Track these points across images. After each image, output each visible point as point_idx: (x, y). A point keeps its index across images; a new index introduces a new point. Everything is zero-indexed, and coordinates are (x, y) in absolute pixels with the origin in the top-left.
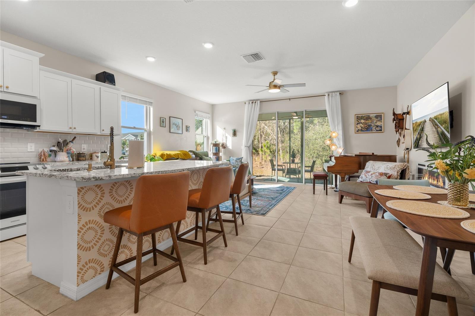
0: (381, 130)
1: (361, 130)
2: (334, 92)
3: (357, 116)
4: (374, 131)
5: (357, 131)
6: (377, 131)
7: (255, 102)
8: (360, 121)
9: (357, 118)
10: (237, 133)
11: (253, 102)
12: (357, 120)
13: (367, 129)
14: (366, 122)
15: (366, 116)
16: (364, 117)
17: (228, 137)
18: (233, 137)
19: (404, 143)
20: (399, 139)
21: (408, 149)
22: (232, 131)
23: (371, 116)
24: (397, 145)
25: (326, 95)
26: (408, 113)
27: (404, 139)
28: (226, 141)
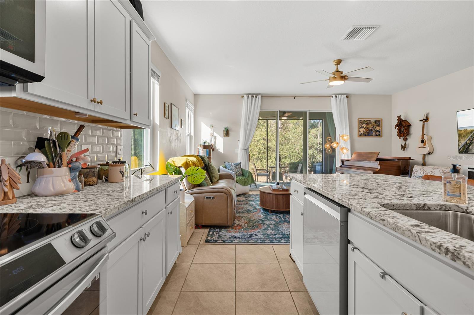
0: (380, 135)
1: (364, 134)
2: (342, 94)
3: (360, 121)
4: (374, 135)
5: (360, 135)
6: (376, 135)
7: (256, 97)
8: (362, 125)
9: (360, 122)
10: (231, 133)
11: (253, 96)
12: (360, 124)
13: (368, 133)
14: (368, 126)
15: (367, 120)
16: (366, 122)
17: (217, 138)
18: (224, 137)
19: (424, 147)
20: (405, 144)
21: (429, 153)
22: (224, 130)
23: (371, 121)
24: (402, 149)
25: (332, 97)
26: (426, 120)
27: (423, 144)
28: (215, 142)
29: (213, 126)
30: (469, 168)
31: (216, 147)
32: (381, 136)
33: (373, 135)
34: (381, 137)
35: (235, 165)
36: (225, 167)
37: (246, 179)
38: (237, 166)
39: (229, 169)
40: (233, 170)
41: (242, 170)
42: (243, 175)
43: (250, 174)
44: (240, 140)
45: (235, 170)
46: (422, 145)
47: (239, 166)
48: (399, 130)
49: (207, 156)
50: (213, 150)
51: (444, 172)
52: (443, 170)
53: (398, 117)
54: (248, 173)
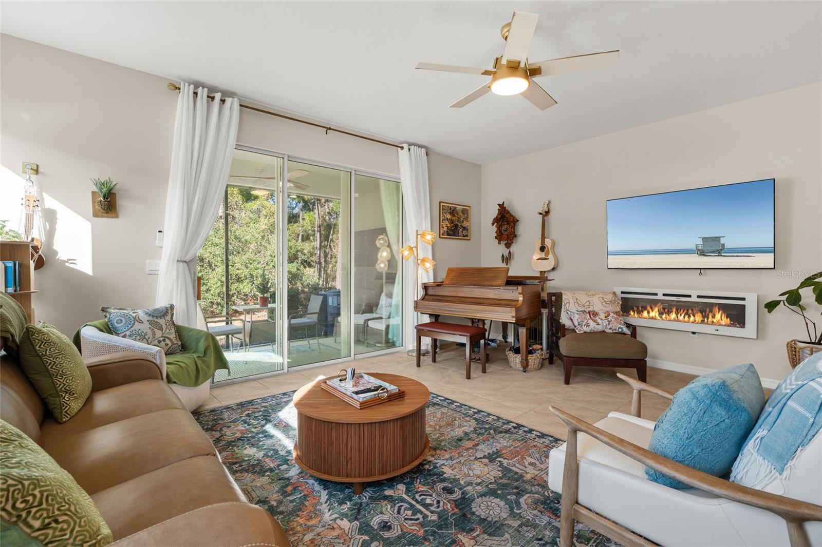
0: (467, 236)
1: (447, 232)
2: (419, 146)
3: (442, 206)
4: (461, 236)
5: (442, 234)
6: (464, 236)
7: (223, 101)
8: (445, 216)
9: (442, 210)
10: (122, 203)
11: (213, 94)
12: (442, 213)
13: (453, 231)
14: (452, 218)
15: (452, 207)
16: (450, 209)
17: (58, 216)
18: (95, 215)
19: (545, 259)
20: (510, 252)
21: (553, 269)
22: (95, 189)
23: (458, 208)
24: (503, 262)
25: (402, 148)
26: (547, 213)
27: (544, 253)
28: (50, 234)
29: (37, 171)
30: (622, 293)
31: (56, 253)
32: (468, 238)
33: (459, 236)
34: (469, 240)
35: (151, 318)
36: (109, 329)
37: (199, 362)
38: (159, 320)
39: (128, 333)
40: (143, 337)
41: (179, 330)
42: (184, 348)
43: (211, 343)
44: (165, 231)
45: (154, 334)
46: (543, 255)
47: (168, 318)
48: (498, 228)
49: (11, 290)
50: (40, 264)
51: (605, 301)
52: (603, 298)
53: (499, 205)
54: (203, 340)
